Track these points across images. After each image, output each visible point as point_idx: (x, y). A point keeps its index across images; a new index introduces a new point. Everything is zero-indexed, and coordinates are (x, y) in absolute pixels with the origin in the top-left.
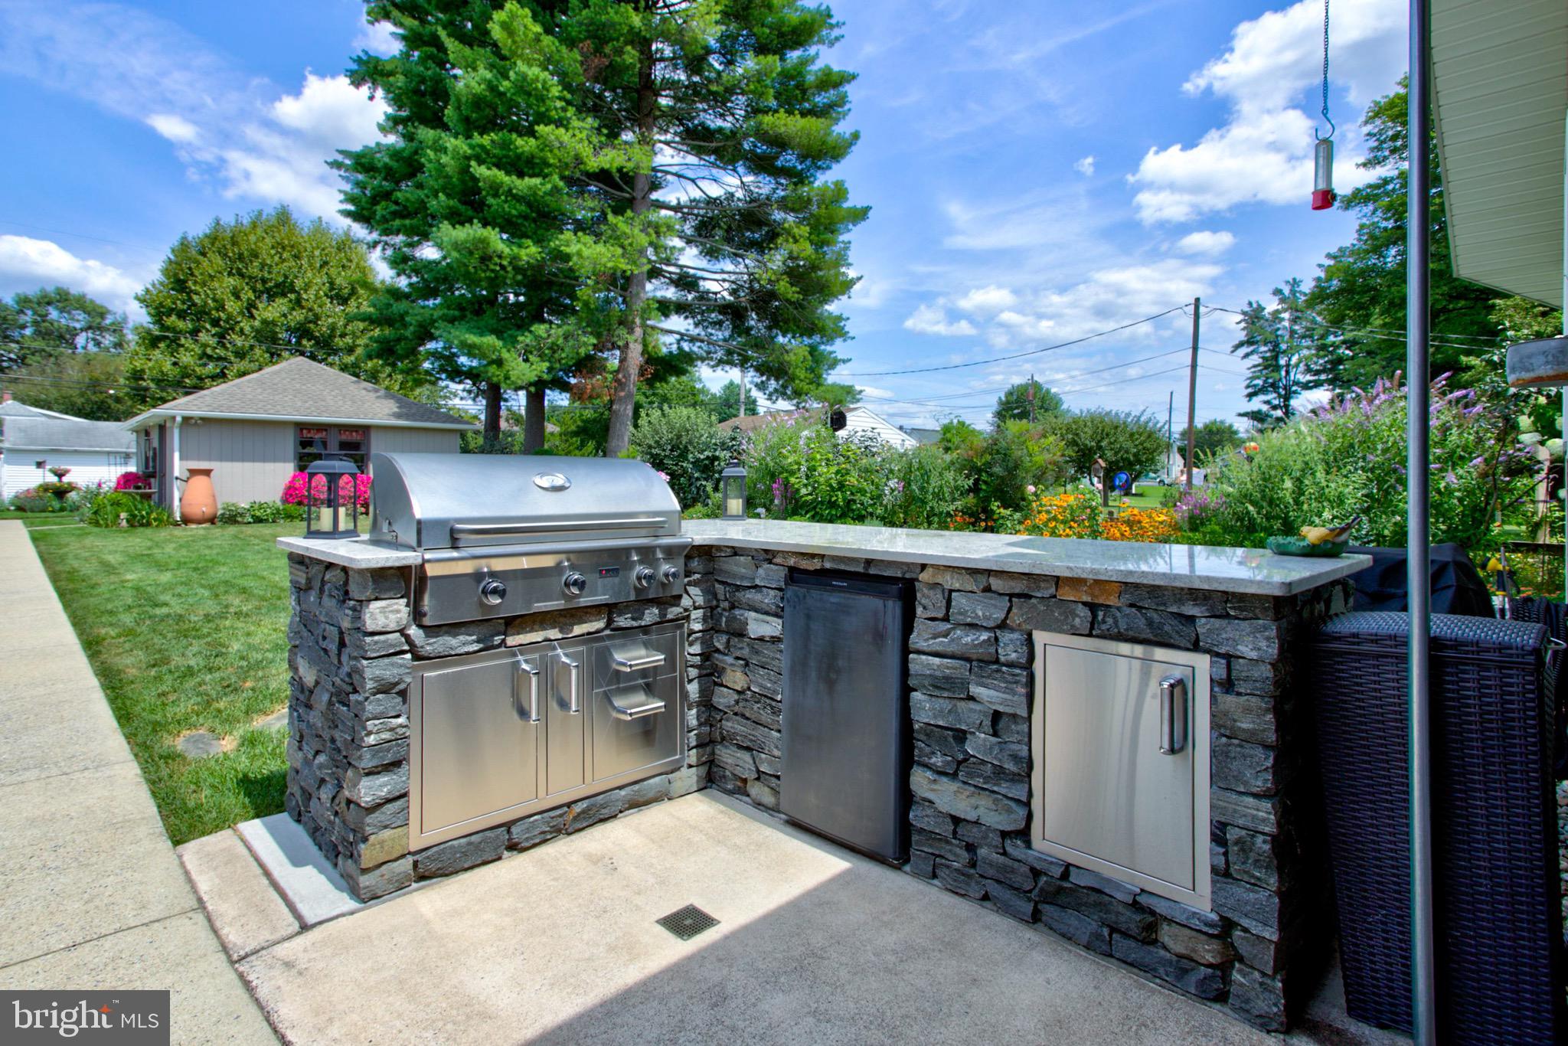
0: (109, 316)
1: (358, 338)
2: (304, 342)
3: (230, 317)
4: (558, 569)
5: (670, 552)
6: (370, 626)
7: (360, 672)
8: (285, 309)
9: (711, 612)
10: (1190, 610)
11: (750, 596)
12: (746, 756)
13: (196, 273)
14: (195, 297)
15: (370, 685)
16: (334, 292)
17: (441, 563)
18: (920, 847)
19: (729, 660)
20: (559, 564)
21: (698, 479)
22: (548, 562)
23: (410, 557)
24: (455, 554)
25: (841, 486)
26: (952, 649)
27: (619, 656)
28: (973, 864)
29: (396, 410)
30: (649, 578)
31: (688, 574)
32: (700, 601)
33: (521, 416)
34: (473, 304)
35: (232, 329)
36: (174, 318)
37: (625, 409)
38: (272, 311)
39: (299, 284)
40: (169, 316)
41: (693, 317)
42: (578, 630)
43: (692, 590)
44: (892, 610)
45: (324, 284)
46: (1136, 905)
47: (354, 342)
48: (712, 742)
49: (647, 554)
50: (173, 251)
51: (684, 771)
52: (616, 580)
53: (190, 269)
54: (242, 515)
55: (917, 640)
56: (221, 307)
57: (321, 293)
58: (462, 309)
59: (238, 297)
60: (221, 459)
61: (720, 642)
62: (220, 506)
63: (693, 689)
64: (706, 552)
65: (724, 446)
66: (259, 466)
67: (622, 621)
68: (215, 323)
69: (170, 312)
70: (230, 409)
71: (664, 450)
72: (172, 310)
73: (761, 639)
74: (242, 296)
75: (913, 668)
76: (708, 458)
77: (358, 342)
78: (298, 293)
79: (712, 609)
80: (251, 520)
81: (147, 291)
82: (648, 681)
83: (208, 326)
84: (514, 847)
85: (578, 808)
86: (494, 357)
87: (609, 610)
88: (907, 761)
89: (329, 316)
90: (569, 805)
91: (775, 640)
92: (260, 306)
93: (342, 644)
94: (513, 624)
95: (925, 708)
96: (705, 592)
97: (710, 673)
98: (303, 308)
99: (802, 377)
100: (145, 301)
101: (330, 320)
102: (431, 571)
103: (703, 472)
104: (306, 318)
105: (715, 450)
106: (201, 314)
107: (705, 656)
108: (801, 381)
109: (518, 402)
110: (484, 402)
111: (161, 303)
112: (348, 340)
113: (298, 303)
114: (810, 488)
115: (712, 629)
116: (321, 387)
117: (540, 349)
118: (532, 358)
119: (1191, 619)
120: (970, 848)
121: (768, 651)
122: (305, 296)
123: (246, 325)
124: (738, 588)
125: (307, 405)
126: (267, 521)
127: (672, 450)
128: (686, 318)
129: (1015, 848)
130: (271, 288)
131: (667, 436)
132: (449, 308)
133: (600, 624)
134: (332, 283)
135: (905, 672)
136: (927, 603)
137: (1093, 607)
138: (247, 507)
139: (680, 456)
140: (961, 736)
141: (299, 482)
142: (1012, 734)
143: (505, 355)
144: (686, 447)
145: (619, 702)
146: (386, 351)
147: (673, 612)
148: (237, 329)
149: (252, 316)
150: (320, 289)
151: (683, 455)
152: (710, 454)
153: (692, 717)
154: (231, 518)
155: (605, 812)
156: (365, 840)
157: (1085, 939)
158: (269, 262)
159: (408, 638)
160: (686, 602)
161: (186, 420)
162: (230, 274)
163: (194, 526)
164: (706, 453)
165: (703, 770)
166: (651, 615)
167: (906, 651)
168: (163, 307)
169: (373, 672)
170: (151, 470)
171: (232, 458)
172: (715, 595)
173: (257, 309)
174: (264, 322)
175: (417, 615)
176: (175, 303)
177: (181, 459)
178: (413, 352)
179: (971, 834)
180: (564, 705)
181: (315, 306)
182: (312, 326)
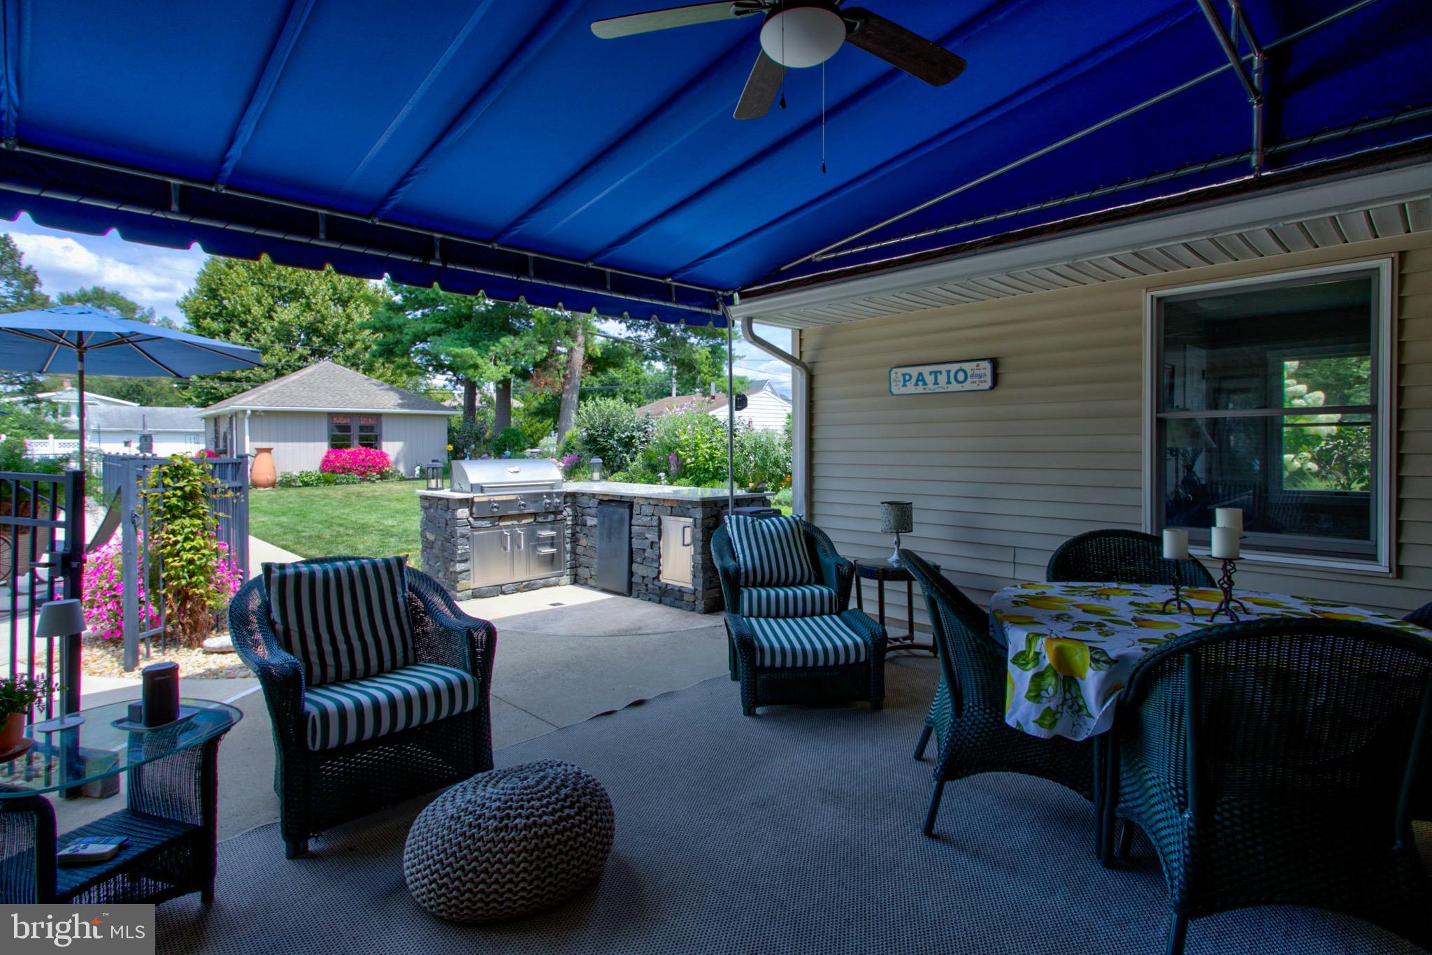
0: (138, 311)
1: (357, 334)
2: (314, 339)
3: (255, 320)
4: (517, 500)
5: (559, 494)
6: (458, 517)
7: (456, 531)
8: (297, 312)
9: (575, 517)
10: (689, 507)
11: (588, 510)
12: (587, 570)
13: (225, 282)
14: (226, 302)
15: (459, 535)
16: (336, 296)
17: (479, 497)
18: (635, 588)
19: (581, 535)
20: (517, 499)
21: (621, 452)
22: (513, 497)
23: (470, 496)
24: (482, 494)
25: (712, 458)
26: (642, 523)
27: (539, 533)
28: (647, 590)
29: (400, 401)
30: (549, 504)
31: (565, 503)
32: (571, 513)
33: (491, 398)
34: (455, 318)
35: (258, 329)
36: (209, 320)
37: (572, 397)
38: (288, 313)
39: (308, 290)
40: (205, 318)
41: (626, 323)
42: (524, 521)
43: (567, 509)
44: (627, 512)
45: (328, 290)
46: (680, 591)
47: (354, 337)
48: (576, 567)
49: (549, 495)
50: (206, 264)
51: (565, 577)
52: (537, 504)
53: (220, 279)
54: (294, 481)
55: (634, 522)
56: (248, 311)
57: (327, 298)
58: (446, 322)
59: (260, 302)
60: (277, 441)
61: (578, 529)
62: (279, 474)
63: (568, 546)
64: (573, 495)
65: (639, 429)
66: (303, 444)
67: (540, 519)
68: (243, 324)
69: (205, 315)
70: (283, 404)
71: (597, 431)
72: (207, 313)
73: (591, 526)
74: (263, 301)
75: (633, 531)
76: (628, 437)
77: (358, 337)
78: (308, 298)
79: (576, 516)
80: (301, 484)
81: (186, 298)
82: (552, 542)
83: (238, 327)
84: (503, 593)
85: (525, 584)
86: (472, 363)
87: (535, 515)
88: (631, 561)
89: (334, 317)
90: (522, 582)
91: (595, 526)
92: (278, 309)
93: (447, 524)
94: (501, 518)
95: (636, 544)
96: (573, 510)
97: (574, 540)
98: (312, 310)
99: (706, 371)
100: (185, 306)
101: (335, 320)
102: (476, 500)
103: (625, 447)
104: (315, 319)
105: (633, 431)
106: (230, 317)
107: (573, 534)
108: (705, 374)
109: (490, 389)
110: (463, 388)
111: (198, 308)
112: (349, 336)
113: (308, 306)
114: (693, 459)
115: (575, 524)
116: (345, 385)
117: (506, 355)
118: (498, 362)
119: (689, 509)
120: (646, 585)
121: (593, 530)
122: (314, 301)
123: (266, 324)
124: (584, 508)
125: (336, 399)
126: (312, 485)
127: (603, 431)
128: (620, 322)
129: (656, 582)
130: (286, 295)
131: (599, 421)
132: (436, 322)
133: (532, 520)
134: (334, 288)
135: (630, 533)
136: (636, 510)
137: (672, 507)
138: (298, 475)
139: (609, 435)
140: (644, 551)
141: (332, 456)
142: (656, 547)
143: (480, 361)
144: (613, 429)
145: (539, 549)
146: (388, 352)
147: (559, 517)
148: (261, 329)
149: (271, 318)
150: (326, 294)
151: (611, 435)
152: (629, 434)
153: (568, 557)
154: (287, 483)
155: (534, 587)
156: (458, 582)
157: (669, 604)
158: (284, 273)
159: (469, 521)
160: (565, 513)
161: (253, 412)
162: (253, 284)
163: (262, 489)
164: (626, 433)
165: (573, 577)
166: (551, 517)
167: (631, 525)
168: (199, 311)
169: (460, 531)
170: (221, 447)
171: (285, 440)
172: (576, 511)
173: (276, 312)
174: (281, 322)
175: (471, 514)
176: (208, 308)
177: (251, 440)
178: (406, 353)
179: (646, 581)
180: (519, 547)
181: (322, 309)
182: (320, 325)
